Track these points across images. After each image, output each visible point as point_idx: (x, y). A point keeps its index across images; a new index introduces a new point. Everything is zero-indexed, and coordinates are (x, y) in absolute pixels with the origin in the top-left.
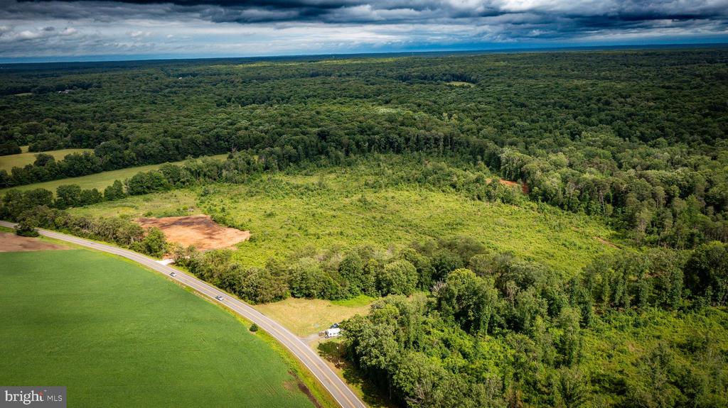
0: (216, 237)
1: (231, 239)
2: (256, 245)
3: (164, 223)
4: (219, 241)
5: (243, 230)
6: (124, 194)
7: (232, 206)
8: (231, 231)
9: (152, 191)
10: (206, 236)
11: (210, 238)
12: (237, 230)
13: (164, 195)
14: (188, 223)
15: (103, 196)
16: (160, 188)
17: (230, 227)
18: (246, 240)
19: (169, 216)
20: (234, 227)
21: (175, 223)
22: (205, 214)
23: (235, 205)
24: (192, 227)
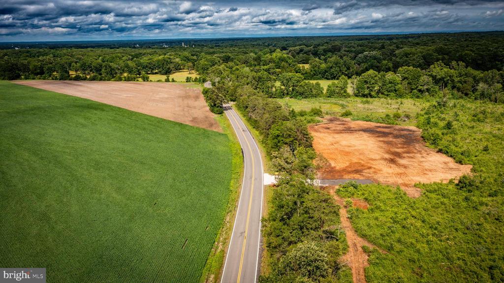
0: (402, 161)
1: (424, 172)
2: (467, 199)
3: (352, 126)
4: (402, 170)
5: (460, 162)
6: (348, 94)
7: (468, 124)
8: (436, 160)
9: (380, 95)
10: (387, 156)
11: (392, 161)
12: (450, 159)
13: (390, 101)
14: (384, 133)
15: (325, 92)
16: (392, 94)
17: (440, 151)
18: (451, 182)
19: (367, 121)
20: (446, 153)
21: (365, 130)
22: (418, 127)
23: (473, 124)
24: (381, 139)
